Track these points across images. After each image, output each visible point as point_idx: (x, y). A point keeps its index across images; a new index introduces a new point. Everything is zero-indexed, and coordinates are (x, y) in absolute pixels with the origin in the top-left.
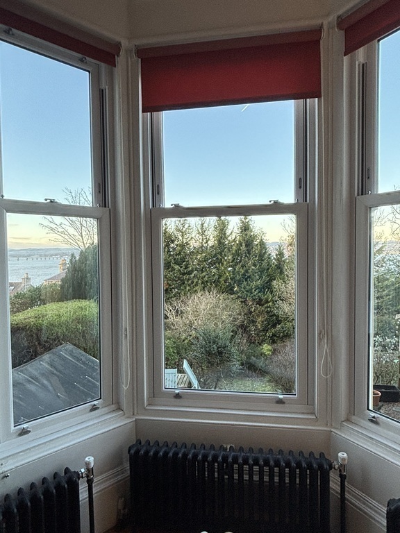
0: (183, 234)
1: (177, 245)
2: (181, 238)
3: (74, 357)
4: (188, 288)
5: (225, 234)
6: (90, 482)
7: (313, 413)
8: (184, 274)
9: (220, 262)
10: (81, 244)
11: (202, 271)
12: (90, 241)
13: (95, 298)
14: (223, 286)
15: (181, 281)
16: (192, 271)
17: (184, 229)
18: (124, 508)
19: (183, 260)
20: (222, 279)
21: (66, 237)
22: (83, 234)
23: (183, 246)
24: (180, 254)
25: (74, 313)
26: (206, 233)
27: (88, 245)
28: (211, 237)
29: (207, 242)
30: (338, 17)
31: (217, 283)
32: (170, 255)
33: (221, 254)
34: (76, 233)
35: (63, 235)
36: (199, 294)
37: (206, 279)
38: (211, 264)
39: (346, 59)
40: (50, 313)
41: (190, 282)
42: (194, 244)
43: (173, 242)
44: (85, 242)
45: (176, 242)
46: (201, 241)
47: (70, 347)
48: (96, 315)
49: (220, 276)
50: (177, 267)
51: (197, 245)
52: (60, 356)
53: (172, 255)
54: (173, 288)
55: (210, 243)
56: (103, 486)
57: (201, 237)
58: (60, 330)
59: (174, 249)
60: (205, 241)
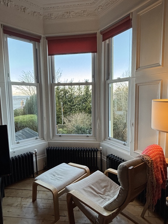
0: (72, 90)
1: (69, 95)
2: (71, 92)
3: (30, 132)
4: (73, 112)
5: (88, 90)
6: (36, 156)
7: (96, 139)
8: (72, 106)
9: (86, 101)
10: (30, 94)
11: (79, 105)
12: (33, 93)
13: (36, 114)
14: (87, 111)
15: (71, 109)
16: (75, 105)
17: (72, 88)
18: (45, 165)
19: (71, 100)
20: (87, 108)
21: (24, 91)
22: (31, 90)
23: (71, 95)
24: (70, 98)
25: (29, 118)
26: (81, 89)
27: (33, 94)
28: (83, 91)
29: (81, 93)
30: (101, 31)
31: (85, 109)
32: (66, 99)
33: (87, 98)
34: (27, 90)
35: (22, 91)
36: (77, 114)
37: (81, 108)
38: (83, 102)
39: (103, 43)
40: (20, 118)
41: (74, 109)
42: (76, 94)
43: (68, 93)
44: (31, 93)
45: (69, 93)
46: (79, 93)
47: (28, 128)
48: (37, 120)
49: (86, 107)
50: (69, 103)
51: (77, 94)
52: (25, 131)
53: (67, 99)
54: (68, 112)
55: (83, 94)
56: (40, 158)
57: (79, 91)
58: (24, 124)
59: (68, 96)
60: (80, 93)
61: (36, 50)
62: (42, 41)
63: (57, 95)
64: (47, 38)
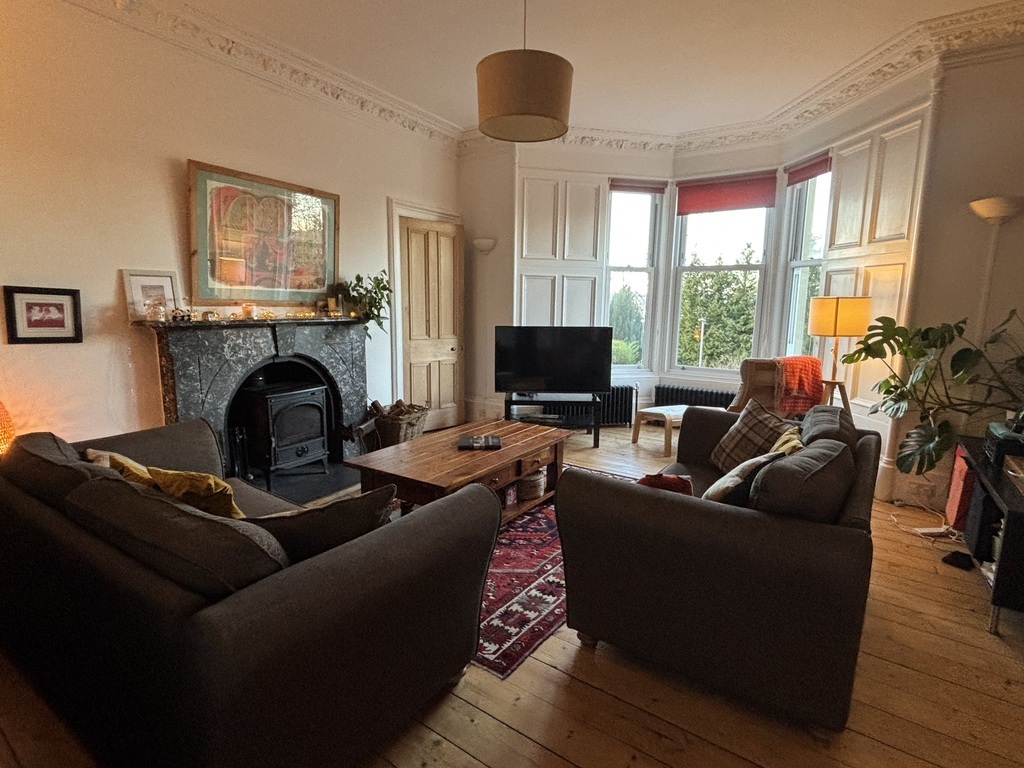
30: (786, 167)
39: (789, 188)
61: (656, 205)
62: (667, 190)
63: (688, 291)
64: (679, 184)
